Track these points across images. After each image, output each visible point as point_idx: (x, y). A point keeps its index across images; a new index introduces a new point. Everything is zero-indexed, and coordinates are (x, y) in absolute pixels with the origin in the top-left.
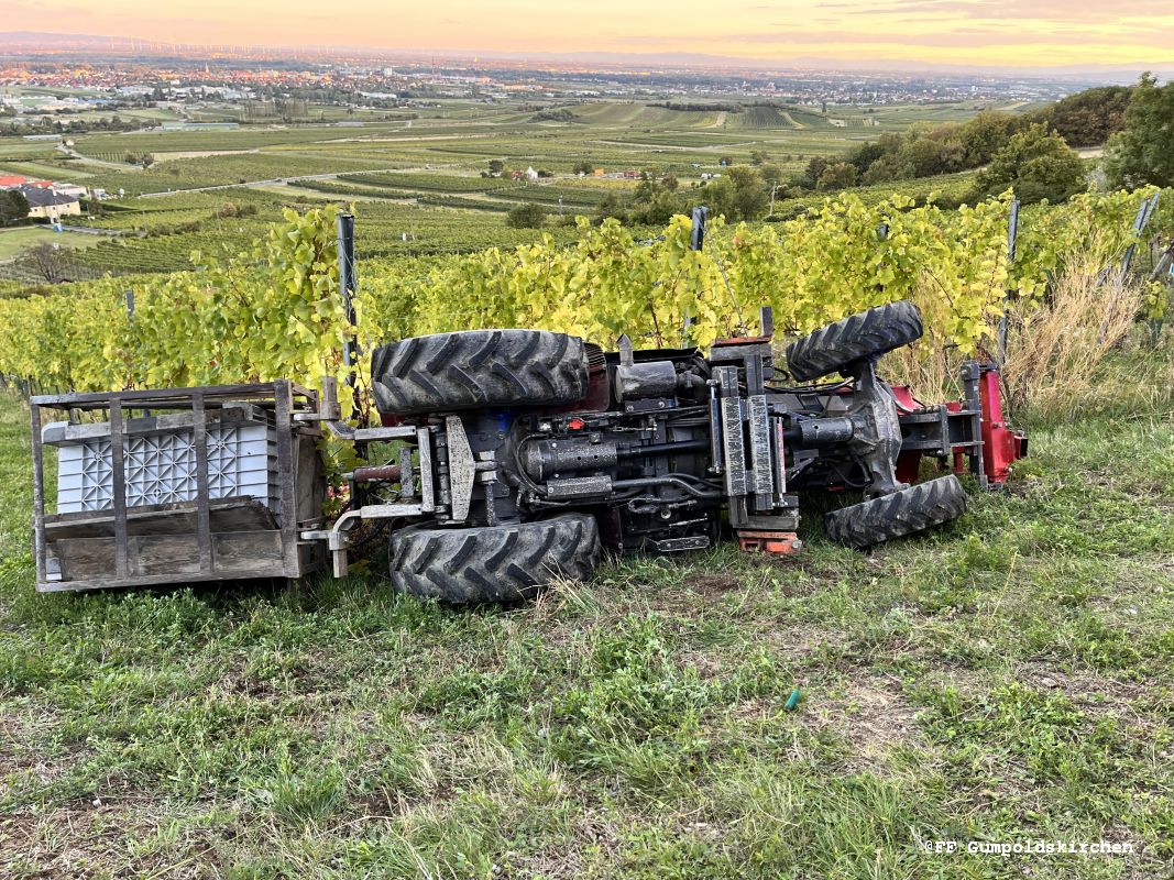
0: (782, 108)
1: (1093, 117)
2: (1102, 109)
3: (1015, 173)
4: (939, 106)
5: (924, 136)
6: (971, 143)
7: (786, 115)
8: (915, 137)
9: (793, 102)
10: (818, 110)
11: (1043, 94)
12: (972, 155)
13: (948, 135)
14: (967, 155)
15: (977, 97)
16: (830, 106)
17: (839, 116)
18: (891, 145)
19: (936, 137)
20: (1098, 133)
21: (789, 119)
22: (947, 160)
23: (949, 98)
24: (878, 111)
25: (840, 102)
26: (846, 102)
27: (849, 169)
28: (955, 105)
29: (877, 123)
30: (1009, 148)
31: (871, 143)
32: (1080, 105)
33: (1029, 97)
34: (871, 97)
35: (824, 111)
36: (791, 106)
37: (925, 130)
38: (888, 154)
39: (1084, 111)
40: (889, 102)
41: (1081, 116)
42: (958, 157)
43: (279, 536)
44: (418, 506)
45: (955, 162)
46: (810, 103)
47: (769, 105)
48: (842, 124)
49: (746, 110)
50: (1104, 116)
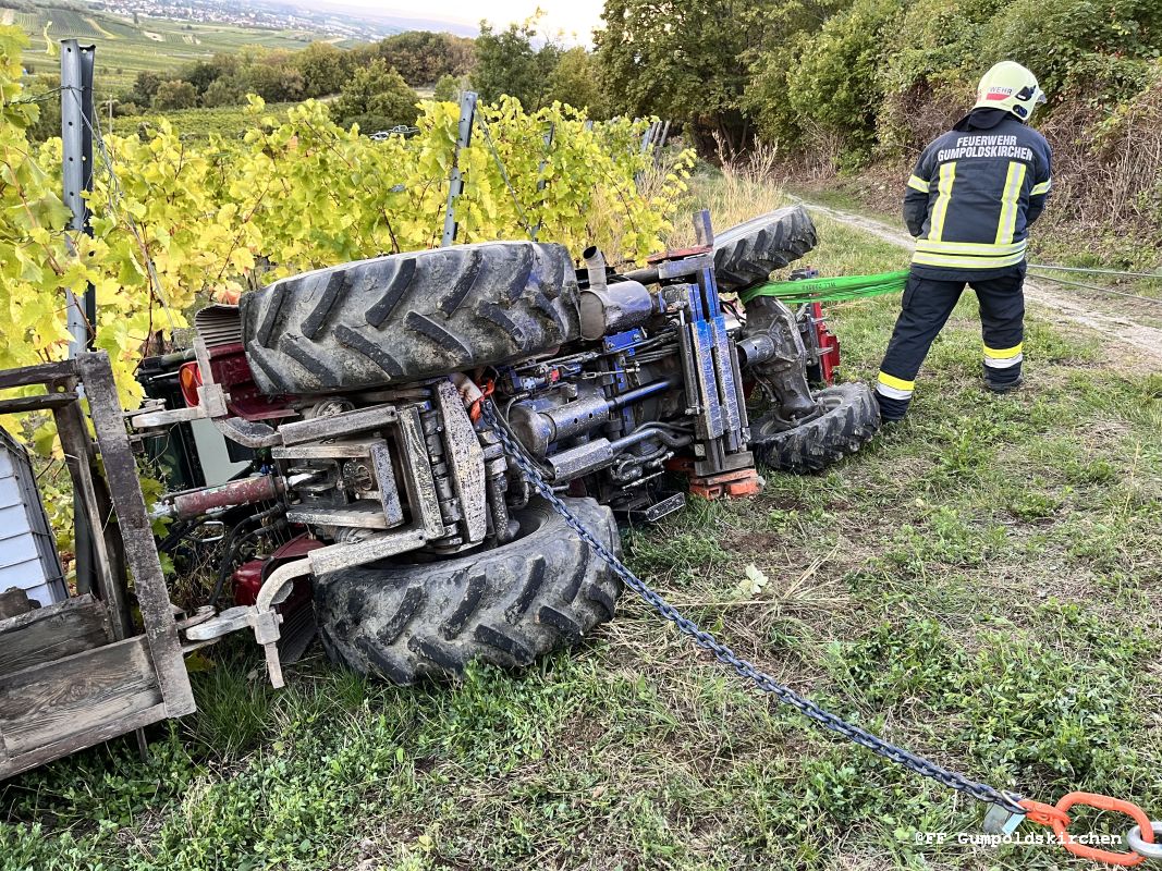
0: (86, 14)
1: (414, 60)
2: (420, 52)
3: (364, 106)
4: (259, 31)
5: (259, 61)
6: (308, 73)
7: (91, 21)
8: (249, 61)
9: (97, 8)
10: (131, 21)
11: (357, 32)
12: (311, 85)
13: (285, 62)
14: (307, 85)
15: (295, 27)
16: (142, 18)
17: (155, 29)
18: (226, 66)
19: (272, 62)
20: (420, 75)
21: (97, 27)
22: (289, 88)
23: (268, 25)
24: (197, 29)
25: (152, 14)
26: (159, 15)
27: (187, 88)
28: (276, 33)
29: (198, 42)
30: (355, 81)
31: (205, 63)
32: (401, 46)
33: (344, 33)
34: (186, 13)
35: (136, 21)
36: (96, 12)
37: (259, 54)
38: (225, 76)
39: (404, 52)
40: (207, 21)
41: (404, 57)
42: (299, 87)
43: (139, 648)
44: (418, 532)
45: (297, 91)
46: (117, 12)
47: (68, 8)
48: (159, 38)
49: (40, 11)
50: (422, 59)
